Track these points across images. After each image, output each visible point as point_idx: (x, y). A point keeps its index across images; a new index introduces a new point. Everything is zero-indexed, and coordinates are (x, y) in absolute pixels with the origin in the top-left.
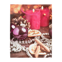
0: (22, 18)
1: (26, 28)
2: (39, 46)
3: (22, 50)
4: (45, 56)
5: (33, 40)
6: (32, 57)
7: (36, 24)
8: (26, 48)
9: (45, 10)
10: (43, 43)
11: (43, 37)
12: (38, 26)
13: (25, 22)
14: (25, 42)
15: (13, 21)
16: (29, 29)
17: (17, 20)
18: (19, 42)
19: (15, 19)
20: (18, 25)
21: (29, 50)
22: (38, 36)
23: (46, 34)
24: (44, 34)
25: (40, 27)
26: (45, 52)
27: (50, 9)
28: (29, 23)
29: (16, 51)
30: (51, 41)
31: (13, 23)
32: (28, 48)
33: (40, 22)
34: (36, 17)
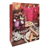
0: (21, 13)
1: (24, 21)
2: (32, 33)
3: (21, 38)
4: (36, 40)
5: (28, 29)
6: (28, 42)
7: (30, 17)
8: (24, 36)
9: (36, 8)
10: (34, 30)
11: (34, 26)
12: (31, 19)
13: (23, 16)
14: (23, 32)
15: (15, 16)
16: (26, 21)
17: (17, 15)
18: (19, 32)
19: (16, 14)
20: (18, 19)
21: (26, 37)
22: (31, 26)
23: (36, 24)
24: (35, 24)
25: (32, 19)
26: (36, 36)
27: (38, 7)
28: (26, 17)
29: (17, 40)
30: (39, 28)
31: (15, 17)
32: (25, 36)
33: (32, 16)
34: (30, 12)
